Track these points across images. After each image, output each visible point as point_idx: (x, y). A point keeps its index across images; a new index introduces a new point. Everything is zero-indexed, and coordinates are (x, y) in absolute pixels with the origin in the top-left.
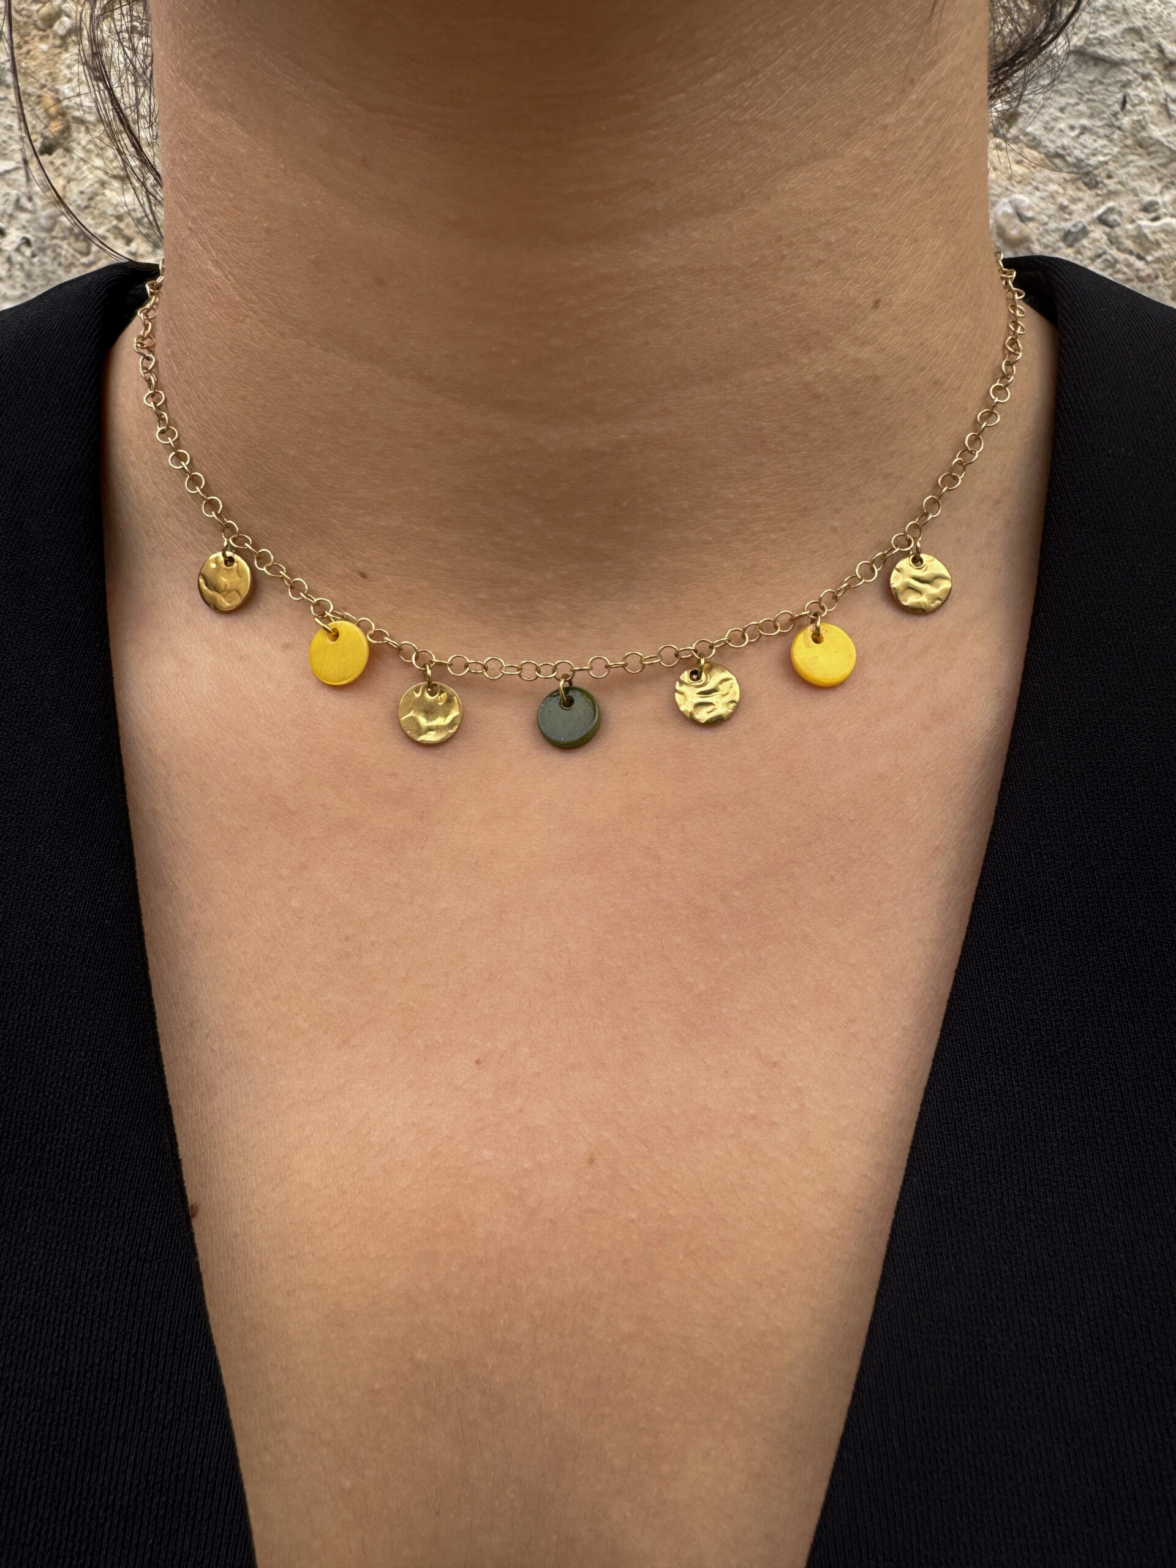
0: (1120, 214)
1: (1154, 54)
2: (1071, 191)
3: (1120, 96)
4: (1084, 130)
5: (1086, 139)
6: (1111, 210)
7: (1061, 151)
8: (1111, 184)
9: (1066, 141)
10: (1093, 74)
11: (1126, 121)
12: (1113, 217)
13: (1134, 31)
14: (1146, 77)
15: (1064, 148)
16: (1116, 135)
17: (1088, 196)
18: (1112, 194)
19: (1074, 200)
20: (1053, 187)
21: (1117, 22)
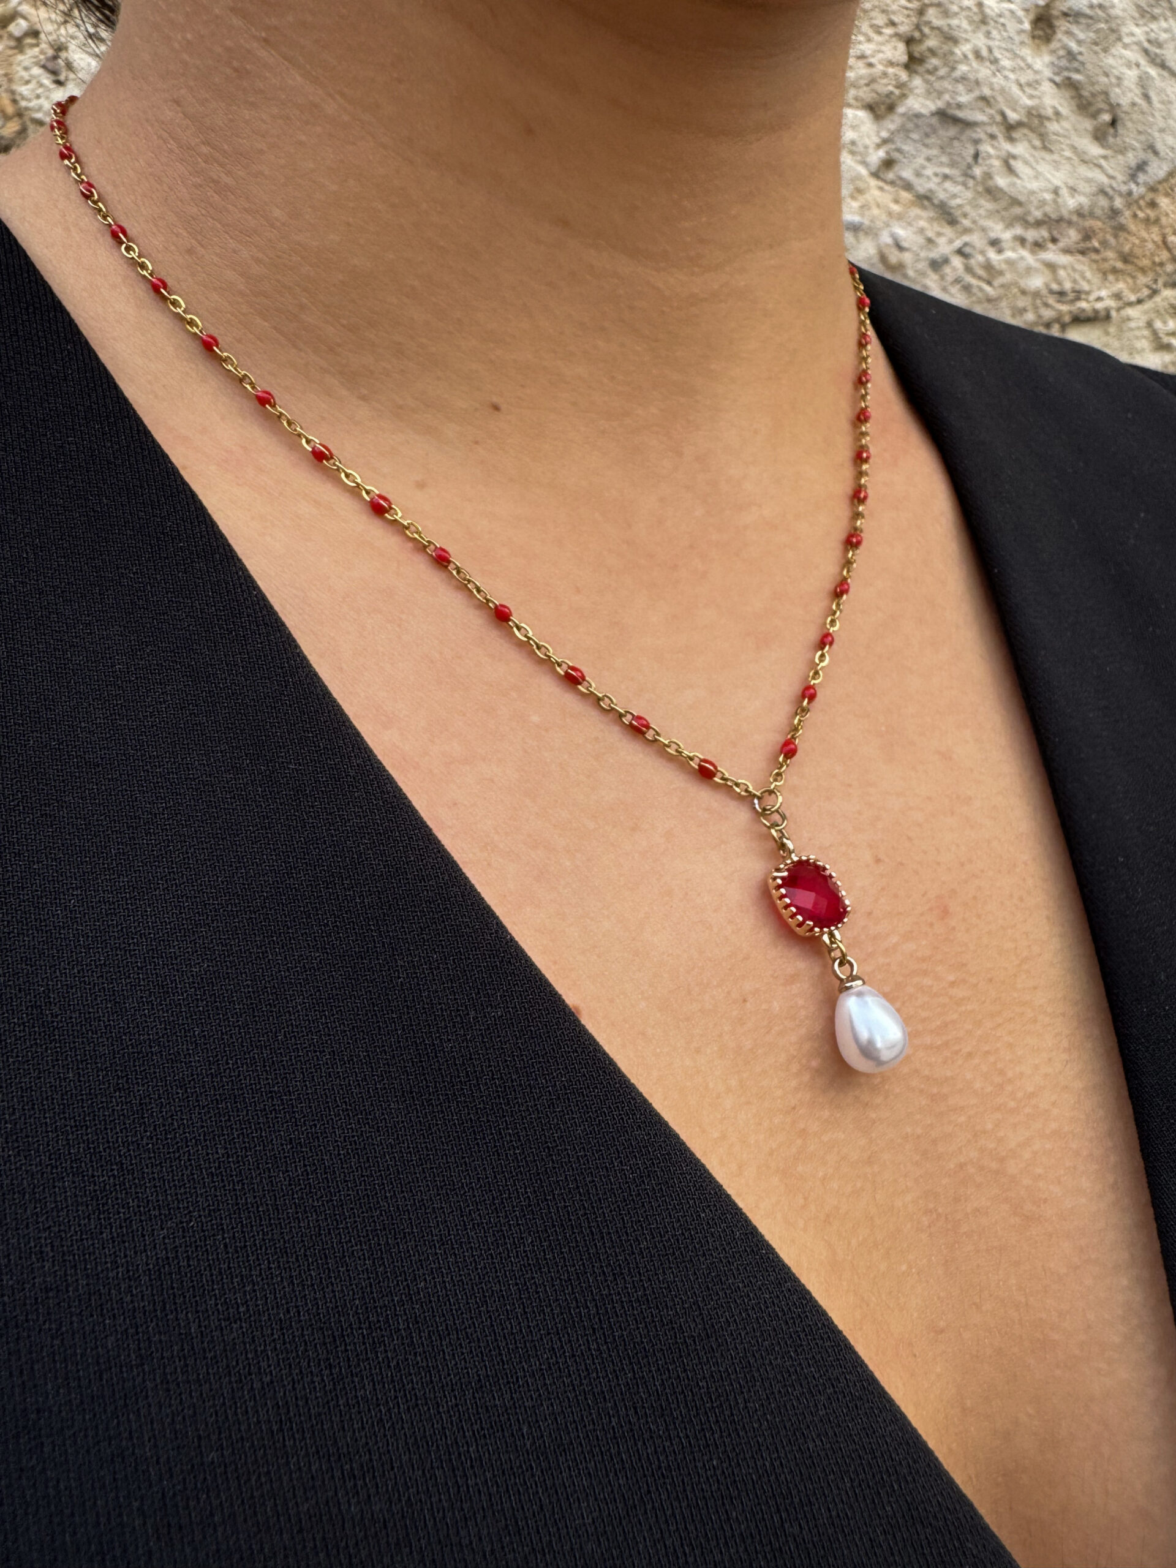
0: (973, 247)
1: (998, 118)
2: (936, 227)
3: (972, 151)
4: (946, 177)
5: (948, 185)
6: (966, 244)
7: (928, 194)
8: (966, 223)
9: (931, 185)
10: (952, 131)
11: (978, 171)
12: (967, 250)
13: (983, 98)
14: (993, 137)
15: (931, 191)
16: (971, 183)
17: (948, 231)
18: (967, 231)
19: (939, 234)
20: (922, 223)
21: (970, 91)
